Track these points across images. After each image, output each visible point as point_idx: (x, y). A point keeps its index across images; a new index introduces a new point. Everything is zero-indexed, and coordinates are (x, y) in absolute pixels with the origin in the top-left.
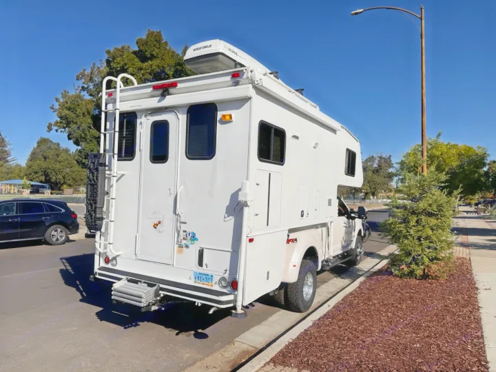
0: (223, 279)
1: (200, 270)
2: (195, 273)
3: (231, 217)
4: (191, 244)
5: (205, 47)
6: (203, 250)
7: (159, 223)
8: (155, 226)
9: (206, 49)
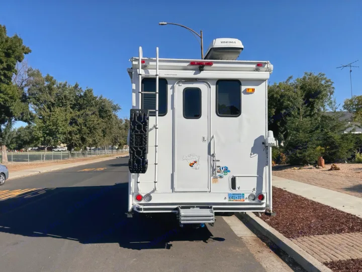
0: (251, 195)
1: (234, 192)
2: (229, 195)
3: (255, 154)
4: (225, 175)
5: (231, 42)
6: (235, 178)
7: (195, 162)
8: (191, 165)
9: (231, 44)
